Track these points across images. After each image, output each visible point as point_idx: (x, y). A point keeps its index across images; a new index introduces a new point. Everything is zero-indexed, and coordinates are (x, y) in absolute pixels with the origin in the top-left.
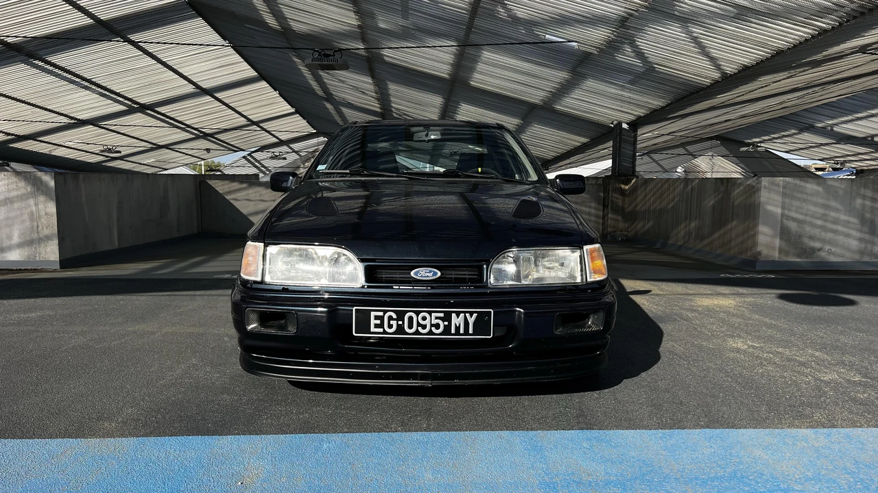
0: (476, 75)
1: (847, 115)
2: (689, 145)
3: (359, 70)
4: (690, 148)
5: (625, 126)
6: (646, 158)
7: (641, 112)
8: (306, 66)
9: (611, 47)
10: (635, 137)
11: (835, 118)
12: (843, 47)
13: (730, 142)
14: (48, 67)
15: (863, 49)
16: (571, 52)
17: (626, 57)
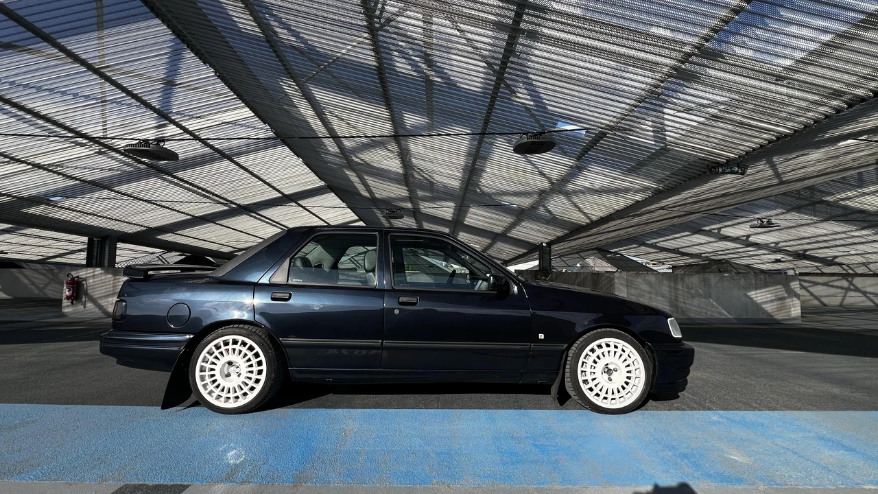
0: (467, 219)
1: (661, 237)
2: (581, 252)
3: (409, 216)
4: (582, 254)
5: (544, 245)
6: (558, 260)
7: (552, 238)
8: (383, 217)
9: (533, 207)
10: (550, 250)
11: (656, 239)
12: (653, 207)
13: (602, 251)
14: (259, 217)
15: (662, 208)
16: (514, 209)
17: (542, 210)
